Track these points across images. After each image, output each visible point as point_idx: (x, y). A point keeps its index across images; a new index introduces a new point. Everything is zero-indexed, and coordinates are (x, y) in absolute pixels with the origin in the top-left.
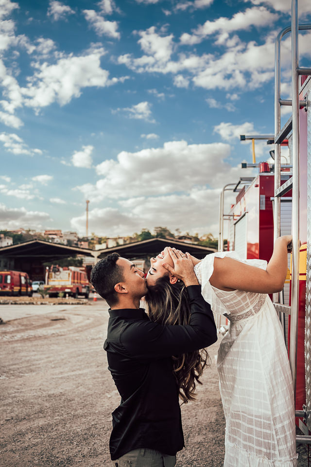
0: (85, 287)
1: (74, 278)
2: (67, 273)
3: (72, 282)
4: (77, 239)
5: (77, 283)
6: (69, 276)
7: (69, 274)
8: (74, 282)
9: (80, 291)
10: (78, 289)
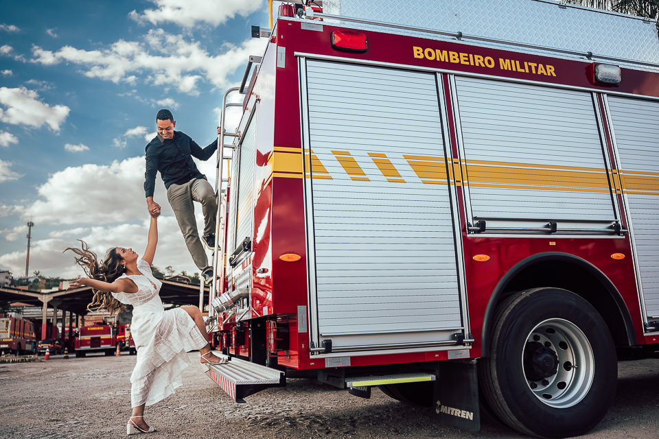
0: (30, 343)
1: (14, 328)
2: (3, 321)
3: (11, 334)
4: (9, 282)
5: (19, 336)
6: (7, 326)
7: (7, 322)
8: (14, 335)
9: (23, 348)
10: (19, 344)
